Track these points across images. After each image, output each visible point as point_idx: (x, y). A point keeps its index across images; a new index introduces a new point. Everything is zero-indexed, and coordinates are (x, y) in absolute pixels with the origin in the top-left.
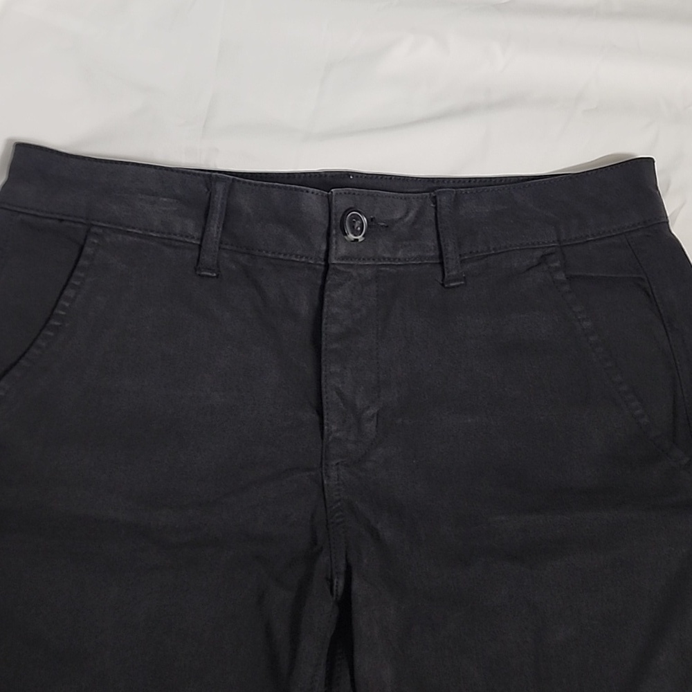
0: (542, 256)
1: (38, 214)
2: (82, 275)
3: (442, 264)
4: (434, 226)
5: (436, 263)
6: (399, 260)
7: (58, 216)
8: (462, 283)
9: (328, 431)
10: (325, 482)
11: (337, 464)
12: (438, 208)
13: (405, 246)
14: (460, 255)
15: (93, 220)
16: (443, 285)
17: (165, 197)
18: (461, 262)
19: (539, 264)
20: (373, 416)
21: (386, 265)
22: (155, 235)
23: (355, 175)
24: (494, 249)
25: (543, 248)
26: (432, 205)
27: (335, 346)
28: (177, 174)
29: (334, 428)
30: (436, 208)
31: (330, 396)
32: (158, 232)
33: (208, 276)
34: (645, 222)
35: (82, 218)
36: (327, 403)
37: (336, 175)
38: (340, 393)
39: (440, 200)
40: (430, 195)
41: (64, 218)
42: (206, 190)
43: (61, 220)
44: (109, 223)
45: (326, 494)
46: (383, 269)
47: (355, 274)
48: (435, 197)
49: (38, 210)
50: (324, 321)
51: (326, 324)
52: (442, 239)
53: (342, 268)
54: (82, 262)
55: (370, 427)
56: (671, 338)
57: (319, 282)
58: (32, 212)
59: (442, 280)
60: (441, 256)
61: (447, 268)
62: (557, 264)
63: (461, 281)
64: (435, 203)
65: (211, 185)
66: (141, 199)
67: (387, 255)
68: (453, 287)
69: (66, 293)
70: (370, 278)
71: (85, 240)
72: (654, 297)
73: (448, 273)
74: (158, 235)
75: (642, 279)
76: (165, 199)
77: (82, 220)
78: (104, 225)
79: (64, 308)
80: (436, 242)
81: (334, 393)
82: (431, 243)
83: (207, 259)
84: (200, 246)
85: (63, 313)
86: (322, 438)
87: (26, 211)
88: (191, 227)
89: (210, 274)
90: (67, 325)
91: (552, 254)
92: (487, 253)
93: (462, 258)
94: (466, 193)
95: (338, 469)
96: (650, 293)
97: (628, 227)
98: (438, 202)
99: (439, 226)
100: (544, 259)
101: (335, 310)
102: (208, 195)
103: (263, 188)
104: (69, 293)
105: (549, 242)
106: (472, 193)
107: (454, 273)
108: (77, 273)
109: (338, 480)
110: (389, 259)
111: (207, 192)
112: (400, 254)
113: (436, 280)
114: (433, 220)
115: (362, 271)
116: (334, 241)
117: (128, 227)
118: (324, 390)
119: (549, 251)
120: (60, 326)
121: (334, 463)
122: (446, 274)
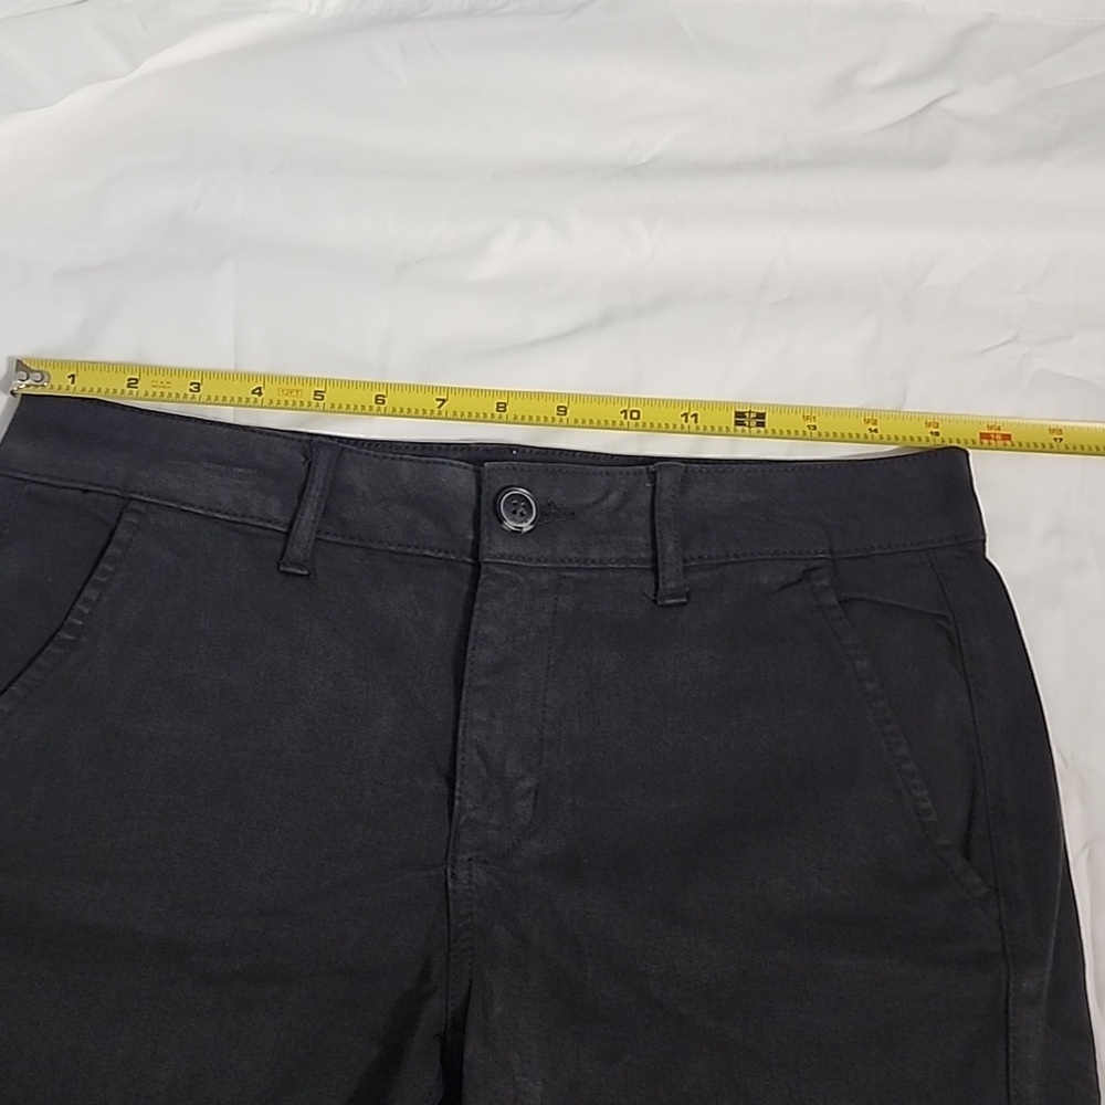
0: (804, 572)
1: (53, 482)
2: (110, 568)
3: (655, 570)
4: (648, 516)
5: (646, 569)
6: (593, 562)
7: (81, 486)
8: (684, 600)
9: (460, 808)
10: (450, 885)
11: (470, 859)
12: (657, 490)
13: (602, 542)
14: (685, 561)
15: (133, 492)
16: (655, 601)
17: (240, 467)
18: (685, 569)
19: (800, 581)
20: (529, 792)
21: (573, 569)
22: (222, 517)
23: (521, 450)
24: (736, 556)
25: (807, 559)
26: (648, 485)
27: (483, 682)
28: (260, 436)
29: (469, 805)
30: (654, 488)
31: (468, 758)
32: (226, 514)
33: (295, 575)
34: (956, 538)
35: (118, 489)
36: (463, 766)
37: (493, 449)
38: (482, 754)
39: (661, 478)
40: (648, 469)
41: (91, 488)
42: (303, 459)
43: (85, 491)
44: (157, 498)
45: (451, 907)
46: (568, 574)
47: (521, 579)
48: (654, 473)
49: (52, 477)
50: (470, 646)
51: (474, 648)
52: (658, 534)
53: (499, 571)
54: (111, 550)
55: (523, 807)
56: (976, 710)
57: (466, 588)
58: (44, 480)
59: (655, 595)
60: (655, 559)
61: (663, 577)
62: (825, 583)
63: (681, 597)
64: (654, 481)
65: (312, 452)
66: (208, 469)
67: (573, 555)
68: (670, 606)
69: (86, 593)
70: (546, 587)
71: (119, 519)
72: (960, 646)
73: (664, 584)
74: (227, 517)
75: (945, 618)
76: (241, 470)
77: (116, 492)
78: (148, 499)
79: (81, 615)
80: (649, 538)
81: (475, 752)
82: (643, 539)
83: (297, 551)
84: (287, 534)
85: (80, 623)
86: (451, 820)
87: (36, 479)
88: (276, 509)
89: (299, 572)
90: (84, 640)
91: (818, 568)
92: (725, 561)
93: (687, 565)
94: (701, 471)
95: (470, 868)
96: (956, 641)
97: (932, 542)
98: (658, 482)
99: (657, 514)
100: (806, 575)
101: (487, 630)
102: (306, 465)
103: (385, 461)
104: (91, 593)
105: (817, 553)
106: (709, 471)
107: (672, 585)
108: (103, 565)
109: (470, 883)
110: (578, 561)
111: (304, 463)
112: (594, 554)
113: (644, 594)
114: (648, 509)
115: (532, 576)
116: (485, 531)
117: (184, 504)
118: (460, 746)
119: (815, 564)
120: (74, 641)
121: (466, 857)
122: (661, 586)
